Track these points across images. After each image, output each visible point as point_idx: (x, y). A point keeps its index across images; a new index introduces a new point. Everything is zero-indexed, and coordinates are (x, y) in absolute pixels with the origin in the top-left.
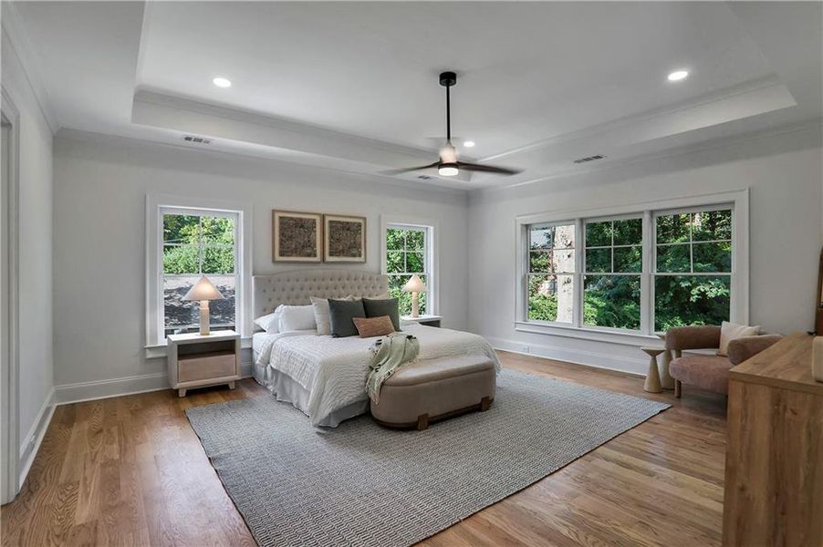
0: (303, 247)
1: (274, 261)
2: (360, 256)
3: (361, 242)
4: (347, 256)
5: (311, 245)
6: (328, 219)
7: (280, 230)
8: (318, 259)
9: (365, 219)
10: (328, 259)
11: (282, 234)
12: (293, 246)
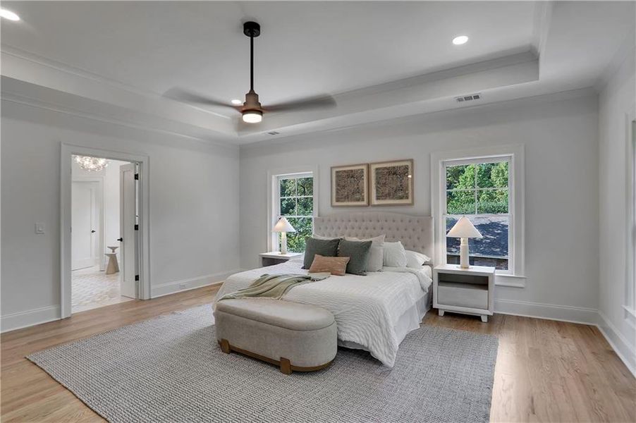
0: (353, 193)
1: (332, 206)
2: (407, 198)
3: (408, 184)
4: (393, 198)
5: (359, 191)
6: (373, 168)
7: (336, 182)
8: (365, 203)
9: (412, 161)
10: (375, 202)
11: (338, 185)
12: (346, 193)
